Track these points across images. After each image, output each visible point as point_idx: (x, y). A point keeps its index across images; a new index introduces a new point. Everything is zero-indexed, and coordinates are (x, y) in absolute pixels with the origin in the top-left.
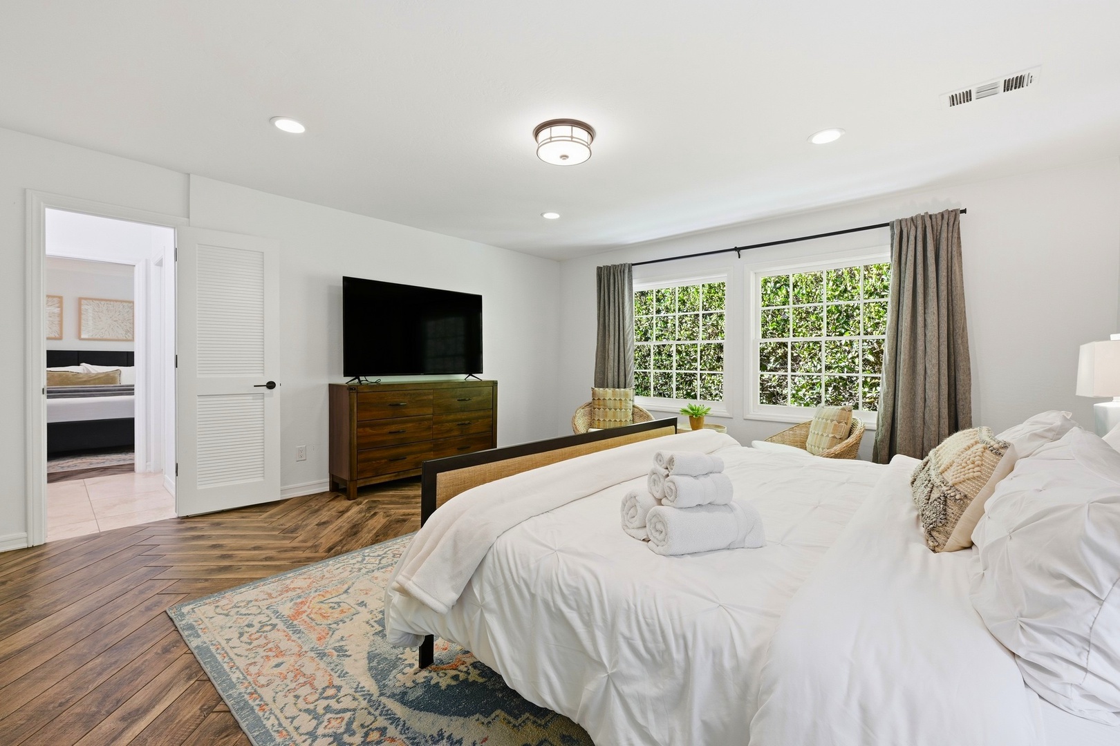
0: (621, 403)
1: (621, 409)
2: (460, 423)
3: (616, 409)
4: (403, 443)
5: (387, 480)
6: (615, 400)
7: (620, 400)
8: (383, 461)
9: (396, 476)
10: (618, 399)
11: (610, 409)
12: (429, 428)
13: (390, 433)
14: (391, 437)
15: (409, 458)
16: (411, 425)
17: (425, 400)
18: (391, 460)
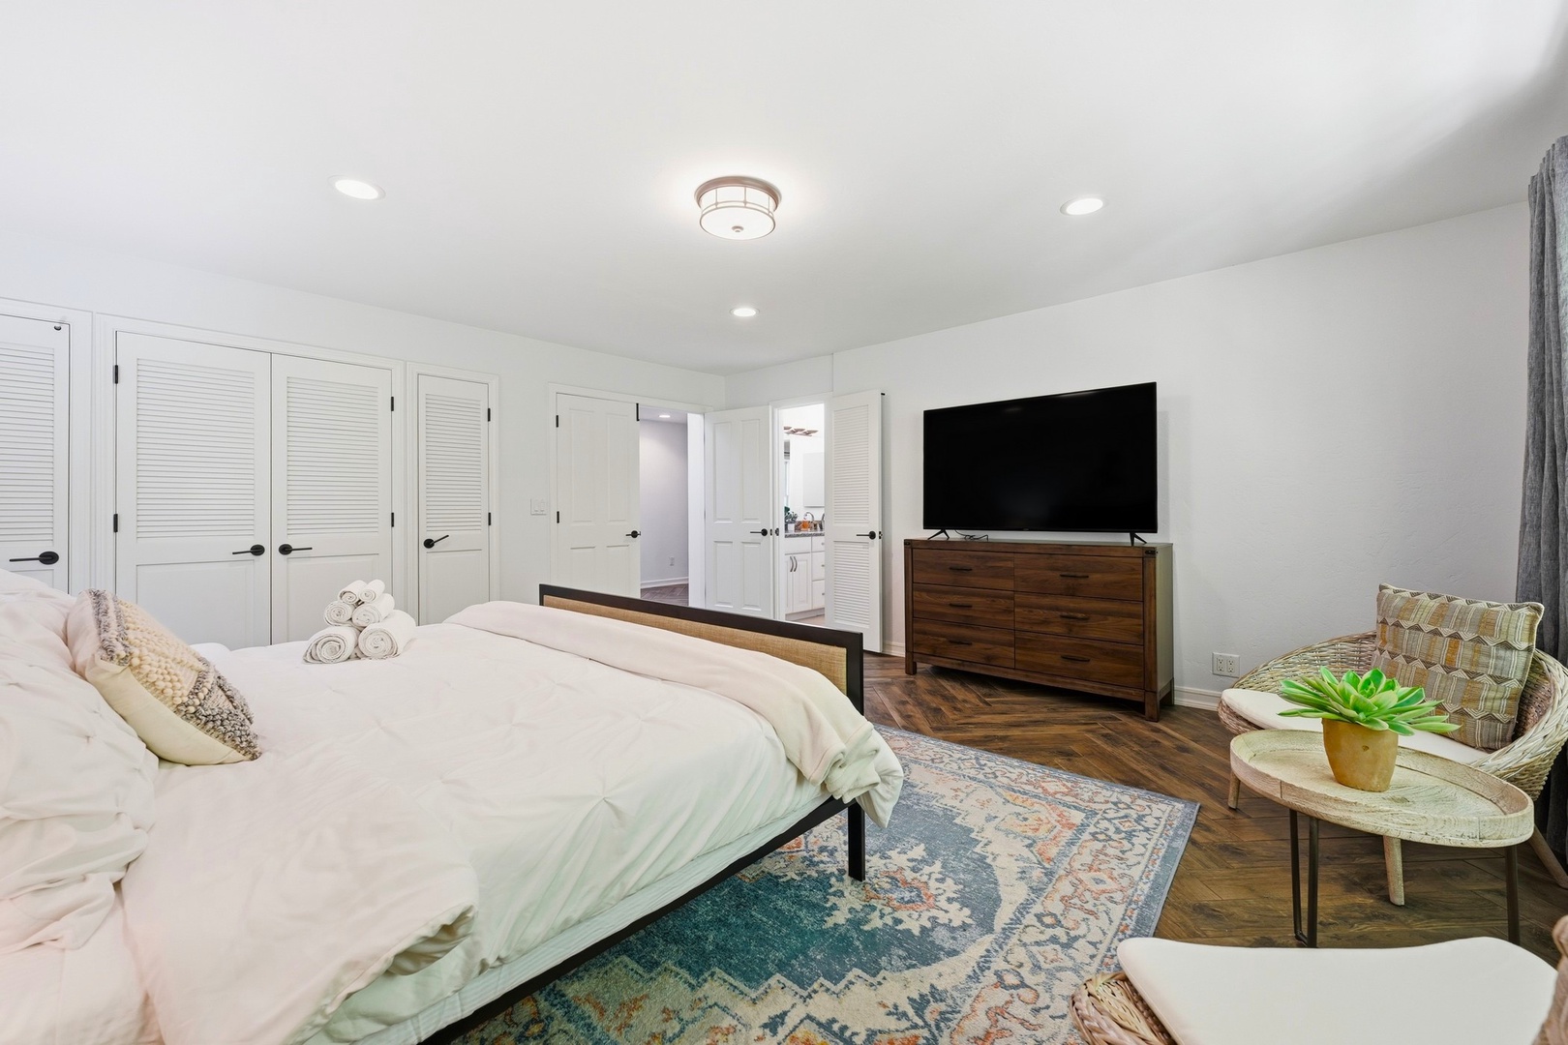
0: (1453, 649)
1: (1449, 668)
2: (1065, 614)
3: (1428, 664)
4: (968, 623)
5: (947, 666)
6: (1436, 633)
7: (1456, 637)
8: (942, 639)
9: (959, 664)
10: (1446, 631)
11: (1409, 659)
12: (1008, 611)
13: (951, 605)
14: (952, 611)
15: (976, 646)
16: (979, 600)
17: (1001, 567)
18: (951, 642)
